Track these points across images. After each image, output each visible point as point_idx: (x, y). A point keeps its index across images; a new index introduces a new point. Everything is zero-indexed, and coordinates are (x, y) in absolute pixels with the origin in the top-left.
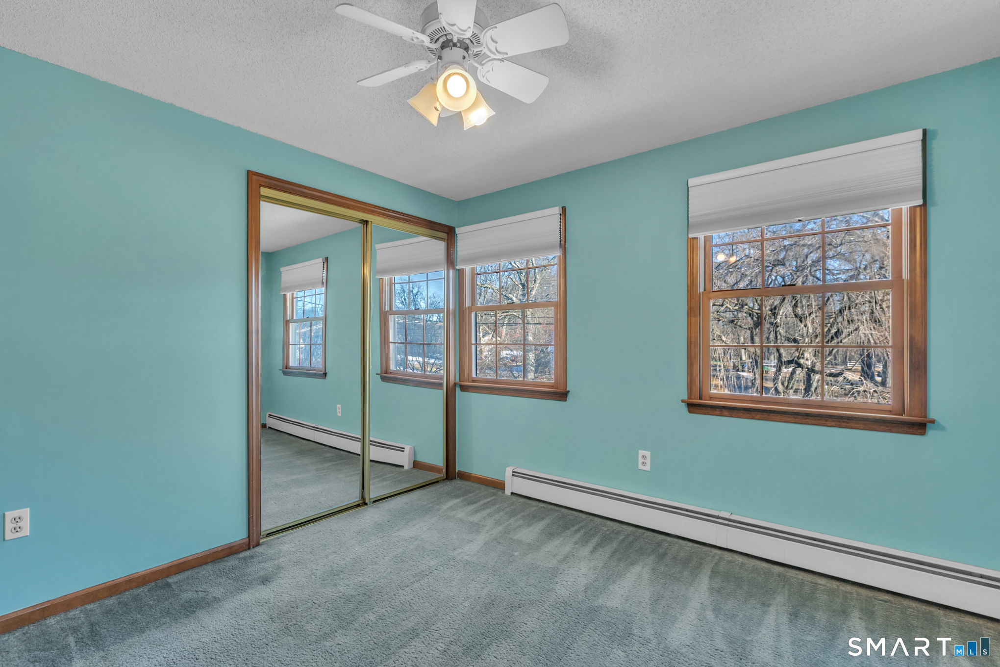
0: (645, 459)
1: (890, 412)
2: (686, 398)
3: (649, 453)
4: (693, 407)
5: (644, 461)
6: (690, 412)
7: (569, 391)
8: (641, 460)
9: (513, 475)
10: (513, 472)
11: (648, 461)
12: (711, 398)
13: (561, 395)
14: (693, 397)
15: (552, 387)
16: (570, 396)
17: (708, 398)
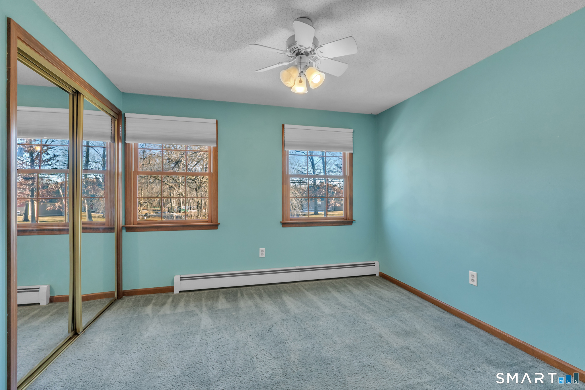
0: (262, 252)
1: (344, 219)
2: (281, 221)
3: (265, 249)
4: (284, 224)
5: (262, 253)
6: (283, 227)
7: (219, 224)
8: (260, 253)
9: (181, 280)
10: (181, 278)
11: (264, 253)
12: (291, 220)
13: (214, 226)
14: (284, 220)
15: (207, 222)
16: (219, 226)
17: (290, 220)
